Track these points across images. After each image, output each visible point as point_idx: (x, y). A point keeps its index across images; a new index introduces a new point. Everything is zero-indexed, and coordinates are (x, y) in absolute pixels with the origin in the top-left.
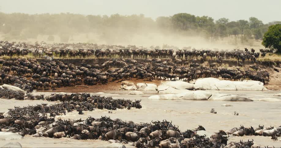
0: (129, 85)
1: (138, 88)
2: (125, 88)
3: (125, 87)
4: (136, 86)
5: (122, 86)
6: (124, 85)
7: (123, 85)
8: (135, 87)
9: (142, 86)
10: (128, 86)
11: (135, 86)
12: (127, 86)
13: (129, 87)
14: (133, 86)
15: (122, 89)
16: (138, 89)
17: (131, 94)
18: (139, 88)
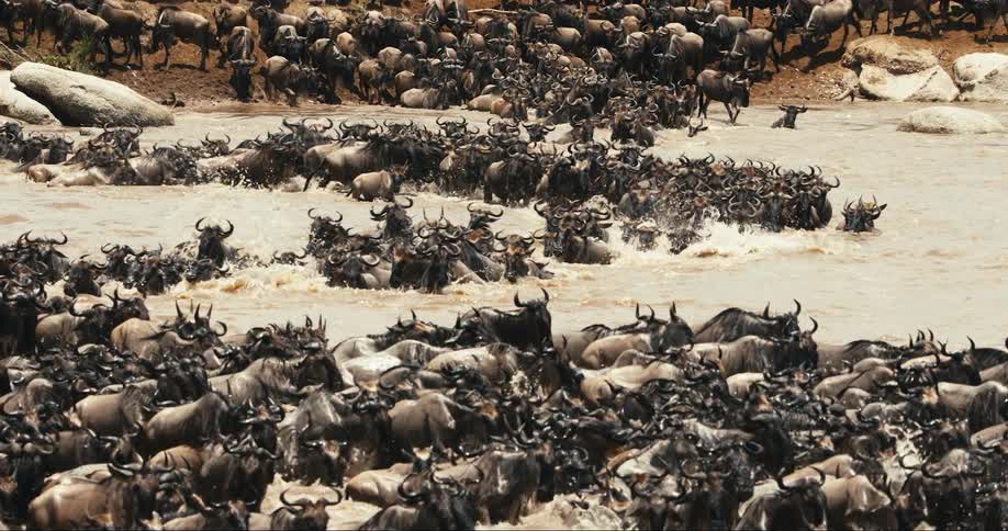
0: (900, 70)
1: (962, 89)
2: (872, 89)
3: (874, 81)
4: (953, 72)
5: (851, 73)
6: (867, 69)
7: (856, 67)
8: (942, 84)
9: (991, 77)
10: (897, 73)
11: (944, 75)
12: (890, 78)
13: (902, 79)
14: (928, 74)
15: (852, 94)
16: (967, 95)
17: (912, 128)
18: (971, 88)
